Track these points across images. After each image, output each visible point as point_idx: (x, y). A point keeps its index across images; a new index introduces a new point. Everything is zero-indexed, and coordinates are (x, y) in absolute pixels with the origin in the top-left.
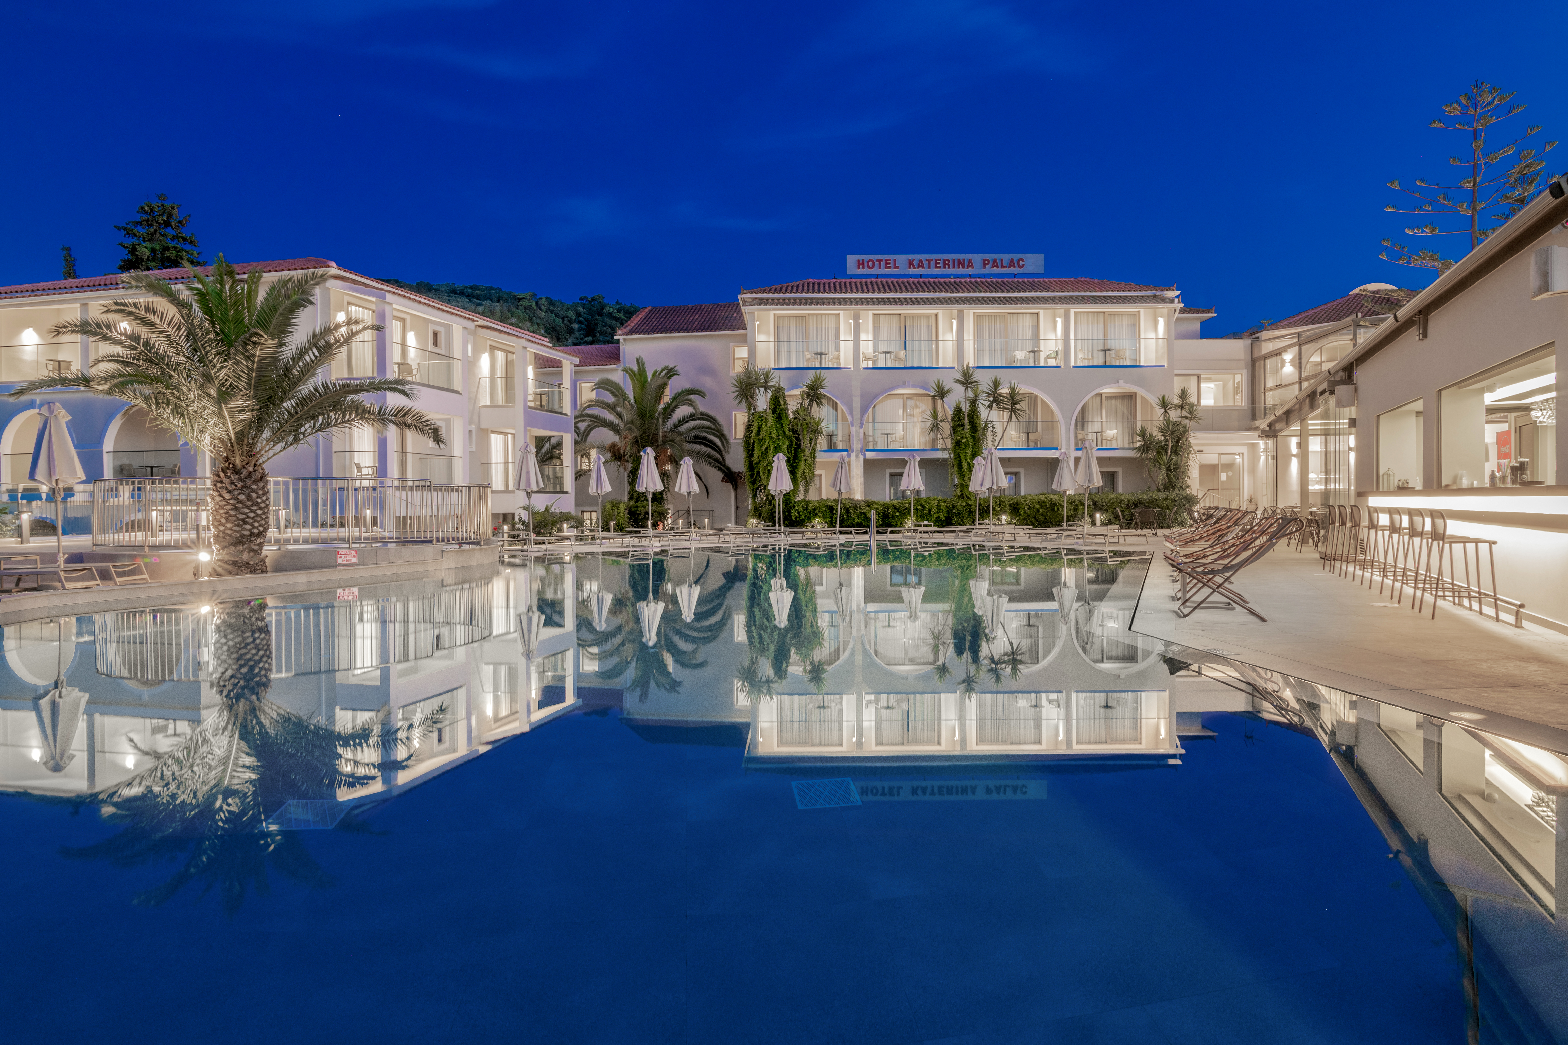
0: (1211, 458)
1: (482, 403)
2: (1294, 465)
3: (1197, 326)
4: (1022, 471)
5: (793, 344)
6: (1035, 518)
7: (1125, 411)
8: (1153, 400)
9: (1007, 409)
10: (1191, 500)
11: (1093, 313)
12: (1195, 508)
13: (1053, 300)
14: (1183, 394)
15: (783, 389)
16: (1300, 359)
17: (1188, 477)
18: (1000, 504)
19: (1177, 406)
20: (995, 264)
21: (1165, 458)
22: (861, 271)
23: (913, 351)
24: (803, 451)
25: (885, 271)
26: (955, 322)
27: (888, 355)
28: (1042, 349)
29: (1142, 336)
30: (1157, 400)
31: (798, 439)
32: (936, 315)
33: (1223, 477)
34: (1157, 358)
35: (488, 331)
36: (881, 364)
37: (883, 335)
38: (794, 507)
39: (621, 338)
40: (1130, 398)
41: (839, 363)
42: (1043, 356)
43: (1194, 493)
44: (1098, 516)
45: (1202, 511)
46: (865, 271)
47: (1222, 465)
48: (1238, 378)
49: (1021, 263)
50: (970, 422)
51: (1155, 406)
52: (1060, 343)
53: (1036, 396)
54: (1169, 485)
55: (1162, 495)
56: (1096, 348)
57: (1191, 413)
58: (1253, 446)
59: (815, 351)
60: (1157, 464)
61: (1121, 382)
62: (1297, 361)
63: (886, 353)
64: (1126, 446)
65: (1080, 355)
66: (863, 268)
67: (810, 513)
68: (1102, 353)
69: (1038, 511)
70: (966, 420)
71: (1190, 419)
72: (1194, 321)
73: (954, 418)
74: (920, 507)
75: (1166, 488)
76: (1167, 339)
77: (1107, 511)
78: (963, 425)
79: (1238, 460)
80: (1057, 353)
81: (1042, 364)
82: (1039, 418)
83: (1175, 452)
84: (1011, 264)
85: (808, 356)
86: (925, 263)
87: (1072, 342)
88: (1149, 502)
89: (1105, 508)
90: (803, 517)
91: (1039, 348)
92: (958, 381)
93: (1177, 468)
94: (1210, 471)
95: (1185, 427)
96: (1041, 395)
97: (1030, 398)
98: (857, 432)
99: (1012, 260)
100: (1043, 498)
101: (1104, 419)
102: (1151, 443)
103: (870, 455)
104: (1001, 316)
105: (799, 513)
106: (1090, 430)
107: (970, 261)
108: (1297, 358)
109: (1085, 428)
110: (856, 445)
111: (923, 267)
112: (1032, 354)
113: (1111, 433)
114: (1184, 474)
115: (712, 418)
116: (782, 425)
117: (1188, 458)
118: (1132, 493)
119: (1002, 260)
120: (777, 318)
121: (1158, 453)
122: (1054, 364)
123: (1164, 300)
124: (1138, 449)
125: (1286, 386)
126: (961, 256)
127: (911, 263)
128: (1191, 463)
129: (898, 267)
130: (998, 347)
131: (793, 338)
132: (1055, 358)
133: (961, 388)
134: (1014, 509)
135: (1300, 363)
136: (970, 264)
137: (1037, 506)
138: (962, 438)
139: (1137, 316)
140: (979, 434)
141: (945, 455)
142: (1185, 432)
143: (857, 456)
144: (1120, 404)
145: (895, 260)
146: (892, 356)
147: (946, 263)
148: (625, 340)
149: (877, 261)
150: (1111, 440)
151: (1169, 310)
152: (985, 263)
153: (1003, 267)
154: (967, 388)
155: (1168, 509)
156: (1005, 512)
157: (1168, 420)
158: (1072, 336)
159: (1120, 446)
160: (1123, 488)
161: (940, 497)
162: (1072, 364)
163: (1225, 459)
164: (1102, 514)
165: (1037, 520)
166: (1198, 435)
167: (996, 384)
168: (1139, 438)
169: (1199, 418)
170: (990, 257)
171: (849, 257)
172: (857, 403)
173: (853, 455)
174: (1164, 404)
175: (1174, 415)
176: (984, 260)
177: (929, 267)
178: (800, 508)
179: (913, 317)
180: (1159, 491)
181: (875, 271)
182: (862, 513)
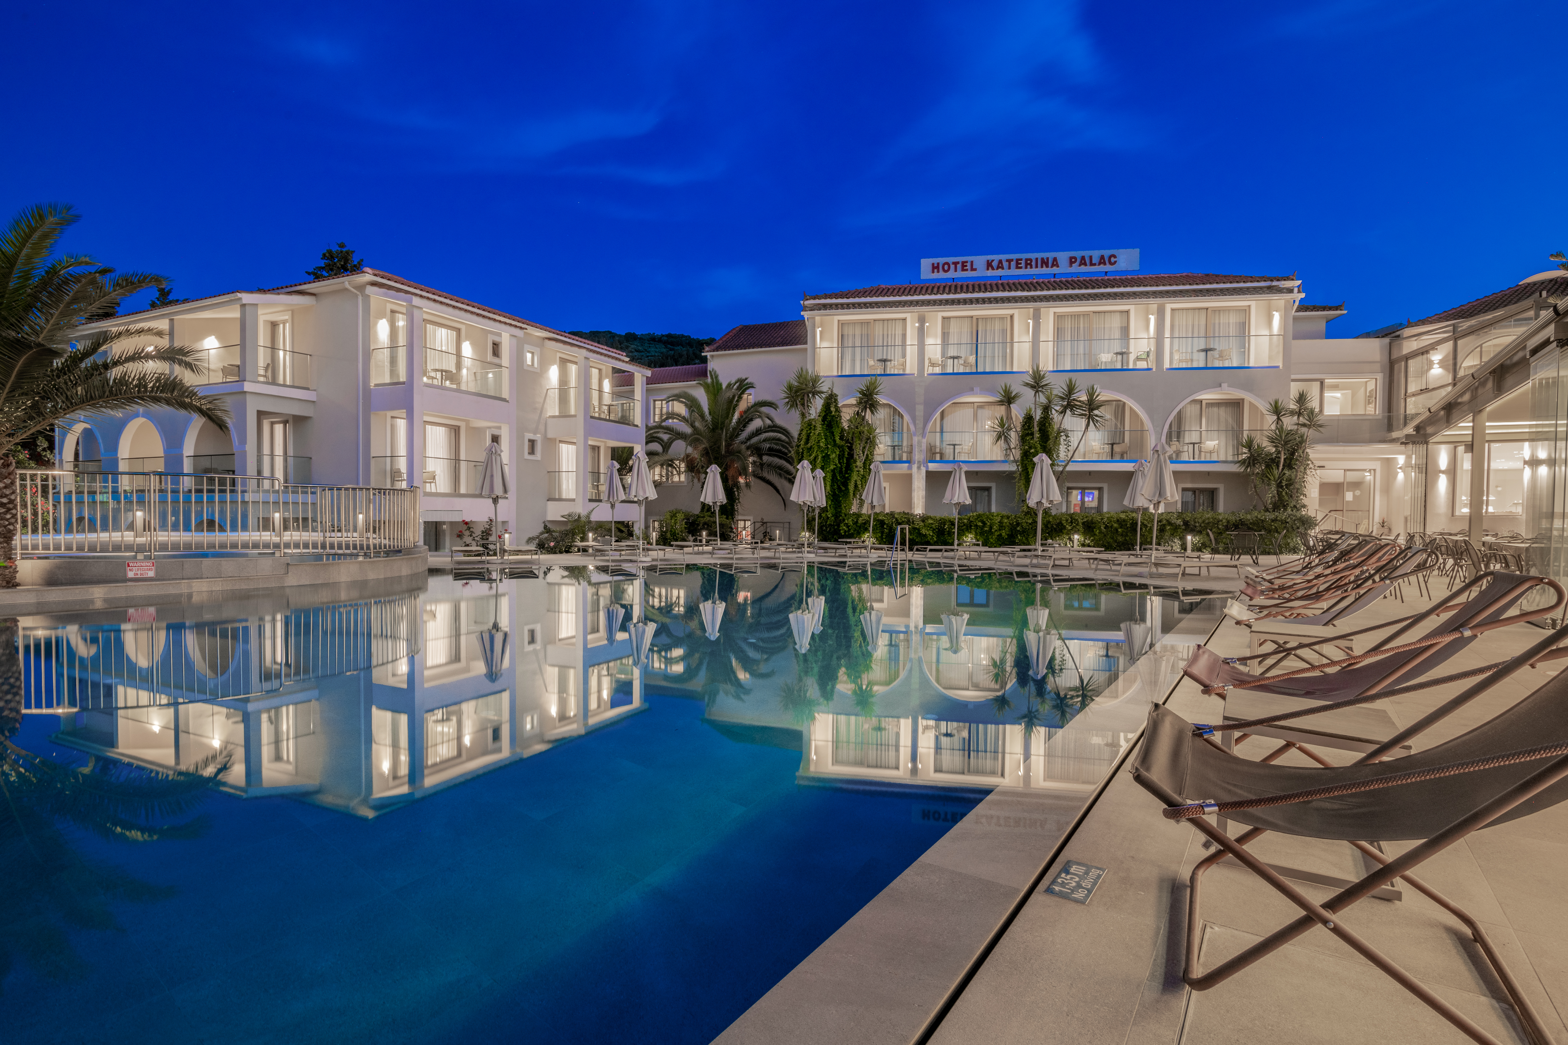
0: (1334, 475)
1: (550, 414)
2: (1443, 483)
3: (1322, 326)
4: (1105, 486)
5: (858, 350)
6: (1113, 538)
7: (1230, 420)
8: (1263, 406)
9: (1085, 415)
10: (1308, 523)
11: (1194, 309)
12: (1312, 533)
13: (1146, 295)
14: (1302, 399)
15: (837, 396)
16: (1455, 358)
17: (1305, 495)
18: (1071, 522)
19: (1292, 413)
20: (1083, 262)
21: (1276, 473)
22: (936, 275)
23: (985, 357)
24: (855, 462)
25: (960, 274)
26: (1031, 322)
27: (956, 360)
28: (1132, 349)
29: (1253, 333)
30: (1268, 406)
31: (851, 449)
32: (1012, 317)
33: (1349, 496)
34: (1270, 357)
35: (553, 343)
36: (950, 370)
37: (953, 339)
38: (844, 520)
39: (708, 354)
40: (1236, 405)
41: (904, 370)
42: (1132, 357)
43: (1312, 513)
44: (1189, 538)
45: (1320, 536)
46: (941, 275)
47: (1348, 483)
48: (1371, 386)
49: (1113, 260)
50: (1040, 430)
51: (1265, 412)
52: (1153, 342)
53: (1124, 403)
54: (1280, 504)
55: (1270, 516)
56: (1195, 350)
57: (1310, 420)
58: (1389, 463)
59: (880, 357)
60: (1266, 479)
61: (1224, 385)
62: (1451, 362)
63: (954, 358)
64: (1230, 458)
65: (1176, 357)
66: (938, 272)
67: (860, 527)
68: (1203, 354)
69: (1117, 530)
70: (1036, 428)
71: (1309, 427)
72: (1319, 319)
73: (1023, 426)
74: (980, 524)
75: (1276, 507)
76: (1284, 336)
77: (1200, 532)
78: (1032, 434)
79: (1368, 477)
80: (1148, 354)
81: (1131, 367)
82: (1127, 427)
83: (1289, 465)
84: (1102, 261)
85: (871, 363)
86: (1005, 264)
87: (1167, 342)
88: (1253, 523)
89: (1198, 529)
90: (852, 531)
91: (1128, 348)
92: (1027, 385)
93: (1291, 485)
94: (1333, 490)
95: (1302, 436)
96: (1130, 403)
97: (1117, 406)
98: (919, 443)
99: (1102, 257)
100: (1123, 516)
101: (1204, 428)
102: (1259, 455)
103: (932, 467)
104: (1086, 315)
105: (848, 527)
106: (1187, 441)
107: (1055, 259)
108: (1451, 357)
109: (1181, 440)
110: (918, 456)
111: (1003, 268)
112: (1119, 357)
113: (1211, 444)
114: (1300, 491)
115: (785, 430)
116: (833, 433)
117: (1305, 473)
118: (1233, 513)
119: (1091, 258)
120: (842, 325)
121: (1268, 466)
122: (1146, 367)
123: (1280, 290)
124: (1243, 462)
125: (1434, 389)
126: (1045, 255)
127: (989, 265)
128: (1309, 478)
129: (975, 270)
130: (1081, 351)
131: (858, 343)
132: (1146, 360)
133: (1031, 392)
134: (1089, 527)
135: (1455, 364)
136: (1055, 263)
137: (1115, 525)
138: (1030, 448)
139: (1246, 311)
140: (1051, 443)
141: (1013, 468)
142: (1301, 442)
143: (919, 468)
144: (1223, 413)
145: (972, 262)
146: (961, 361)
147: (1028, 263)
148: (712, 356)
149: (953, 263)
150: (1211, 452)
151: (1287, 301)
152: (1072, 260)
153: (1092, 264)
154: (1037, 392)
155: (1277, 532)
156: (1077, 532)
157: (1280, 429)
158: (1167, 334)
159: (1222, 458)
160: (1223, 507)
161: (1004, 513)
162: (1167, 365)
163: (1352, 477)
164: (1194, 536)
165: (1116, 541)
166: (1319, 447)
167: (1071, 389)
168: (1245, 450)
169: (1321, 426)
170: (1078, 254)
171: (923, 261)
172: (920, 410)
173: (915, 467)
174: (1277, 410)
175: (1289, 422)
176: (1071, 258)
177: (1009, 268)
178: (850, 522)
179: (986, 319)
180: (1267, 510)
181: (951, 274)
182: (915, 529)
